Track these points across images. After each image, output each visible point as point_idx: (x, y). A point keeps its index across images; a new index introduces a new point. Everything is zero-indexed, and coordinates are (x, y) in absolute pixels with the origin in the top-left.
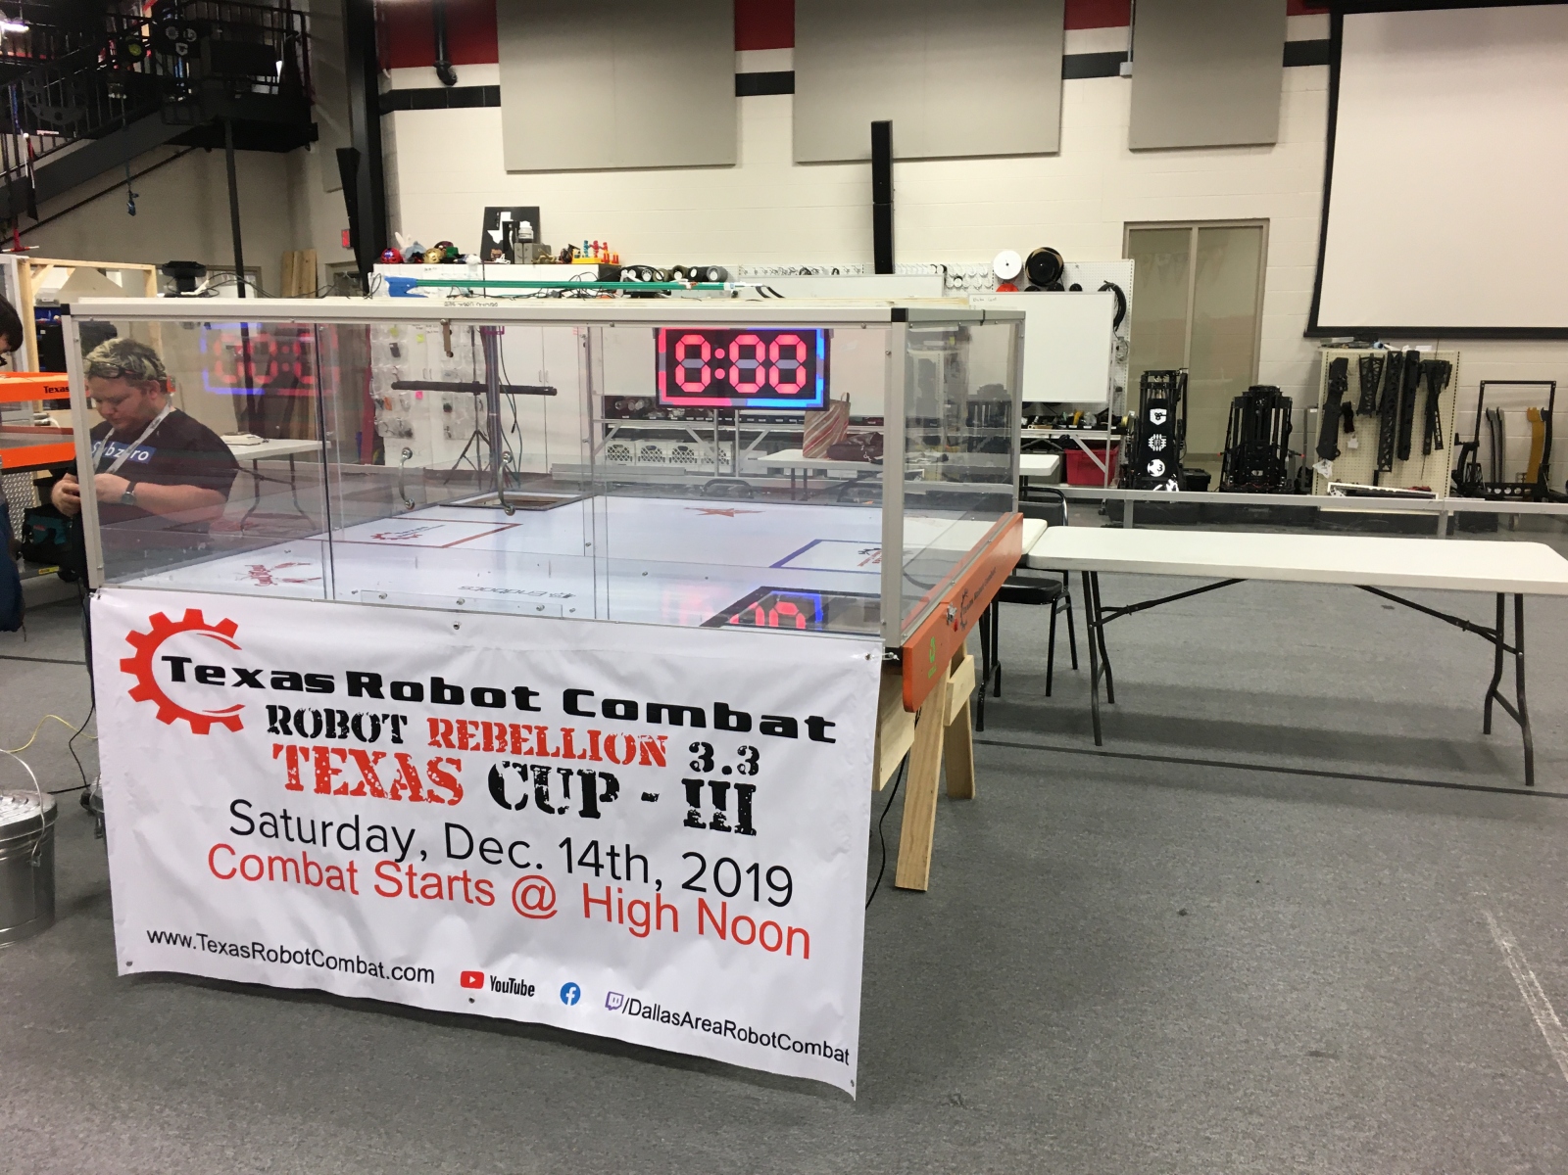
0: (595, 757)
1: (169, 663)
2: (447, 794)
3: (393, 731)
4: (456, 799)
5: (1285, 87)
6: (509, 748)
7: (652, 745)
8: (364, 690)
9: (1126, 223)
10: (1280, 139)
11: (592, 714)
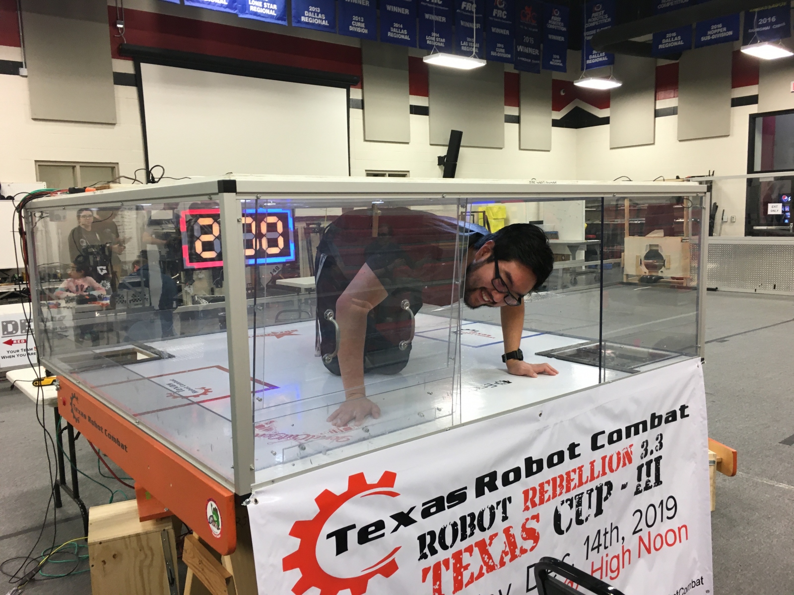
0: (604, 473)
1: (334, 538)
2: (529, 544)
3: (503, 513)
4: (535, 544)
5: (116, 95)
6: (564, 490)
7: (627, 453)
8: (486, 488)
9: (35, 161)
10: (118, 122)
11: (603, 446)
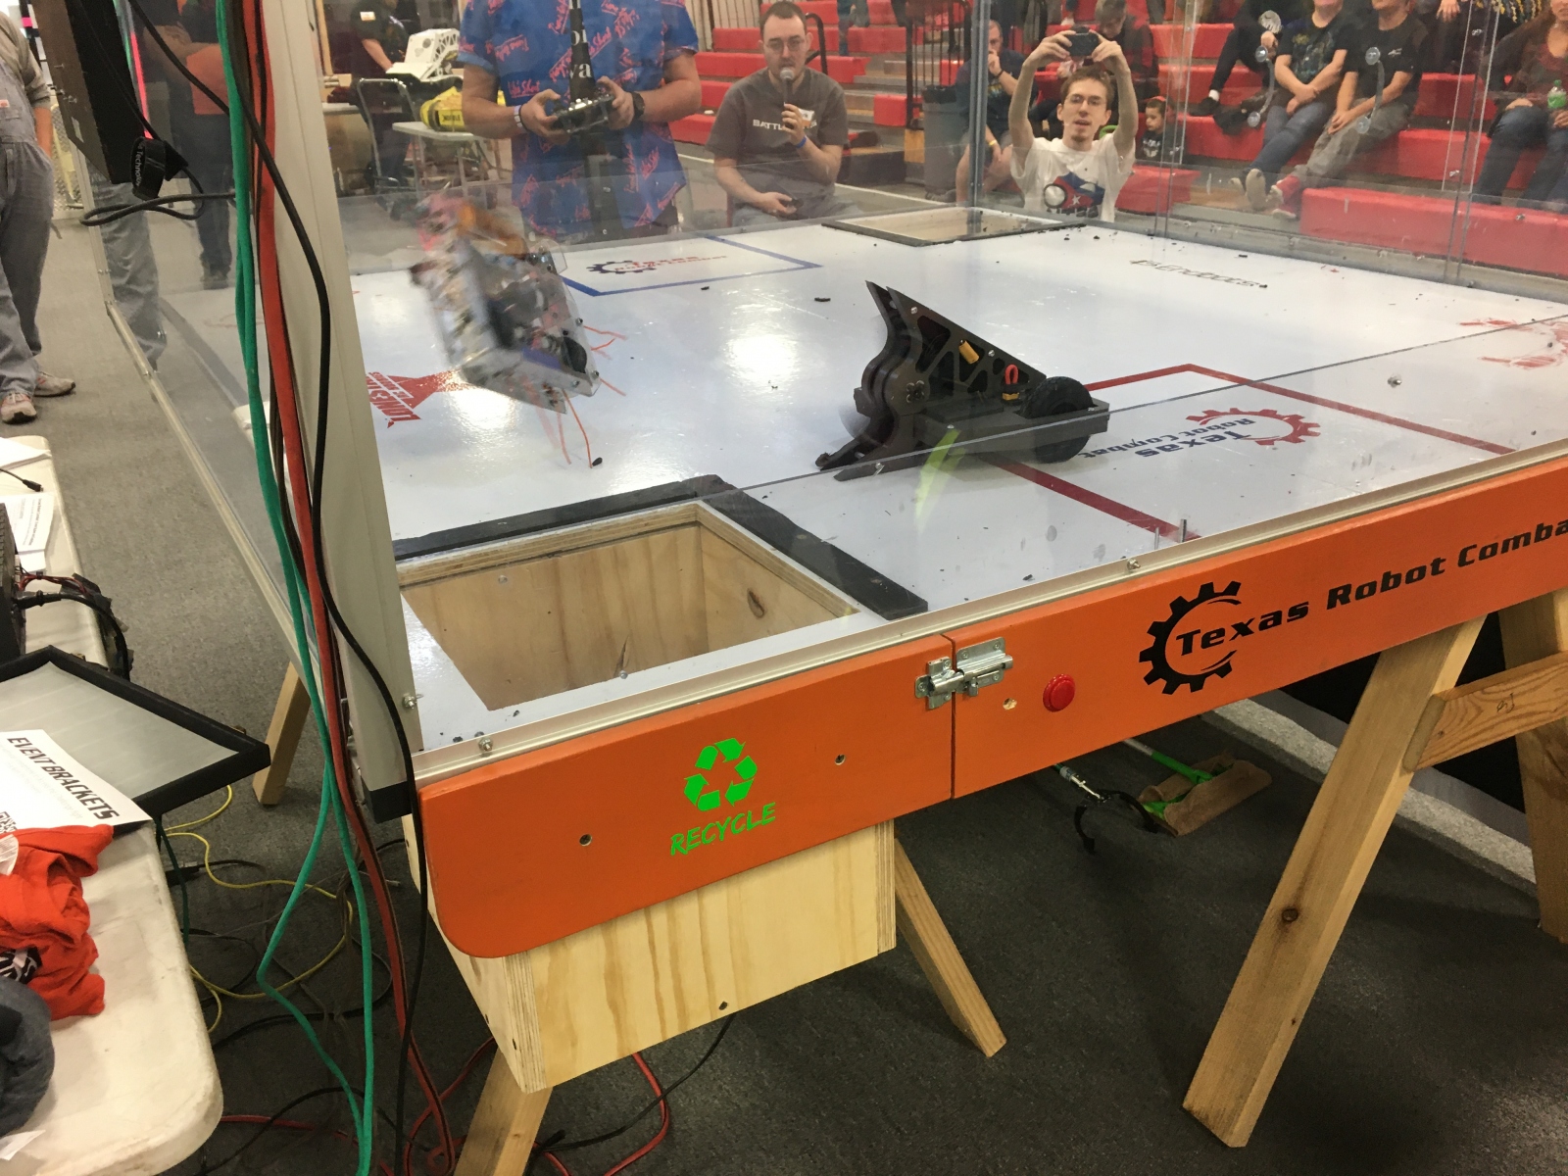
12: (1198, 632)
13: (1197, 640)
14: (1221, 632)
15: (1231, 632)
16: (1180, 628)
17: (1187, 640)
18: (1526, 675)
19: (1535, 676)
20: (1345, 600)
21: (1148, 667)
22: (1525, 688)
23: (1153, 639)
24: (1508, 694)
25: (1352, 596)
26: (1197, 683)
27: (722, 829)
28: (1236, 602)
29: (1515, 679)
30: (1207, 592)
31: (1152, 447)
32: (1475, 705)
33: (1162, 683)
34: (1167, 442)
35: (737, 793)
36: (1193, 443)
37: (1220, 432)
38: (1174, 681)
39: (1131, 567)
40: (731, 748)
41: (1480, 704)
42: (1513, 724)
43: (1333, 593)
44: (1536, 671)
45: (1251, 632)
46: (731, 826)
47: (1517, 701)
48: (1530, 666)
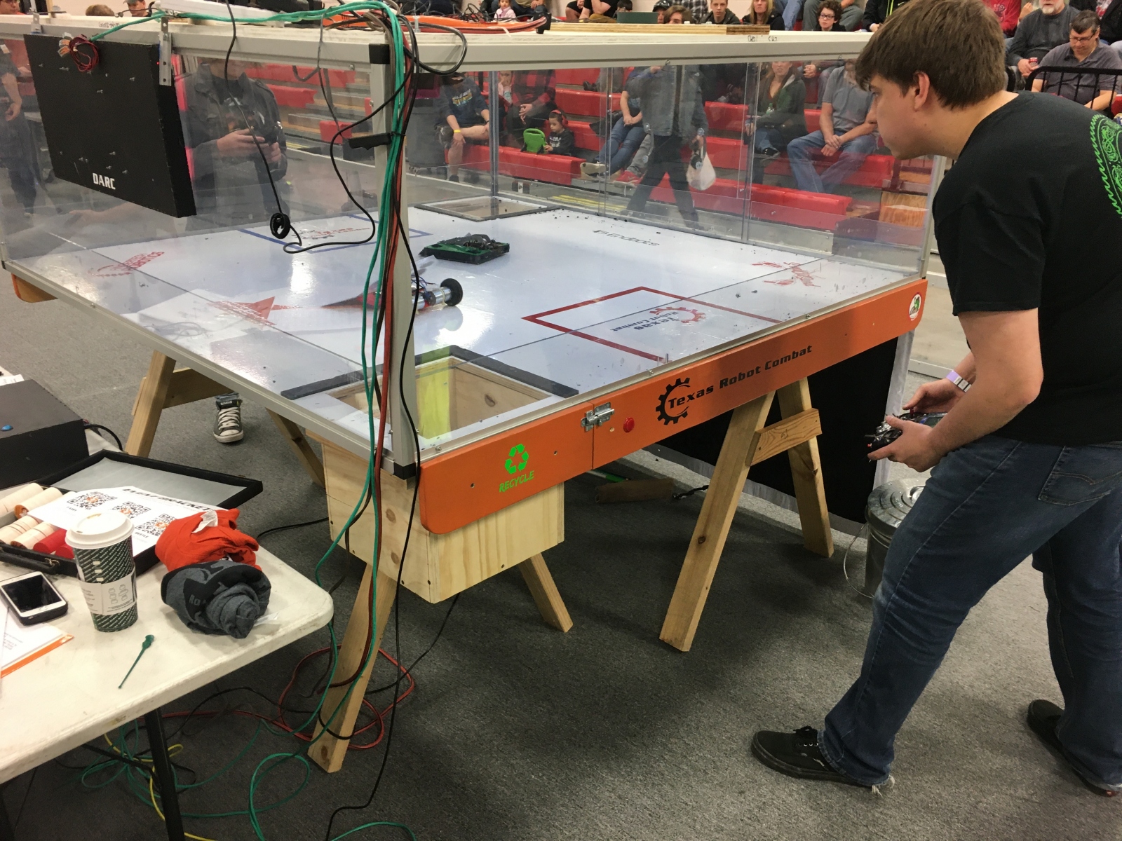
12: (675, 399)
13: (675, 402)
14: (683, 399)
15: (687, 399)
16: (670, 397)
17: (672, 401)
18: (791, 421)
19: (795, 421)
20: (726, 385)
21: (659, 413)
22: (791, 427)
23: (660, 401)
24: (785, 430)
25: (728, 383)
26: (676, 420)
27: (516, 481)
28: (688, 386)
29: (788, 422)
30: (678, 382)
31: (640, 325)
32: (772, 435)
33: (663, 420)
34: (645, 323)
35: (522, 466)
36: (656, 323)
37: (666, 318)
38: (668, 419)
39: (650, 374)
40: (520, 447)
41: (774, 434)
42: (788, 443)
43: (722, 381)
44: (795, 419)
45: (693, 399)
46: (519, 481)
47: (789, 433)
48: (792, 417)
